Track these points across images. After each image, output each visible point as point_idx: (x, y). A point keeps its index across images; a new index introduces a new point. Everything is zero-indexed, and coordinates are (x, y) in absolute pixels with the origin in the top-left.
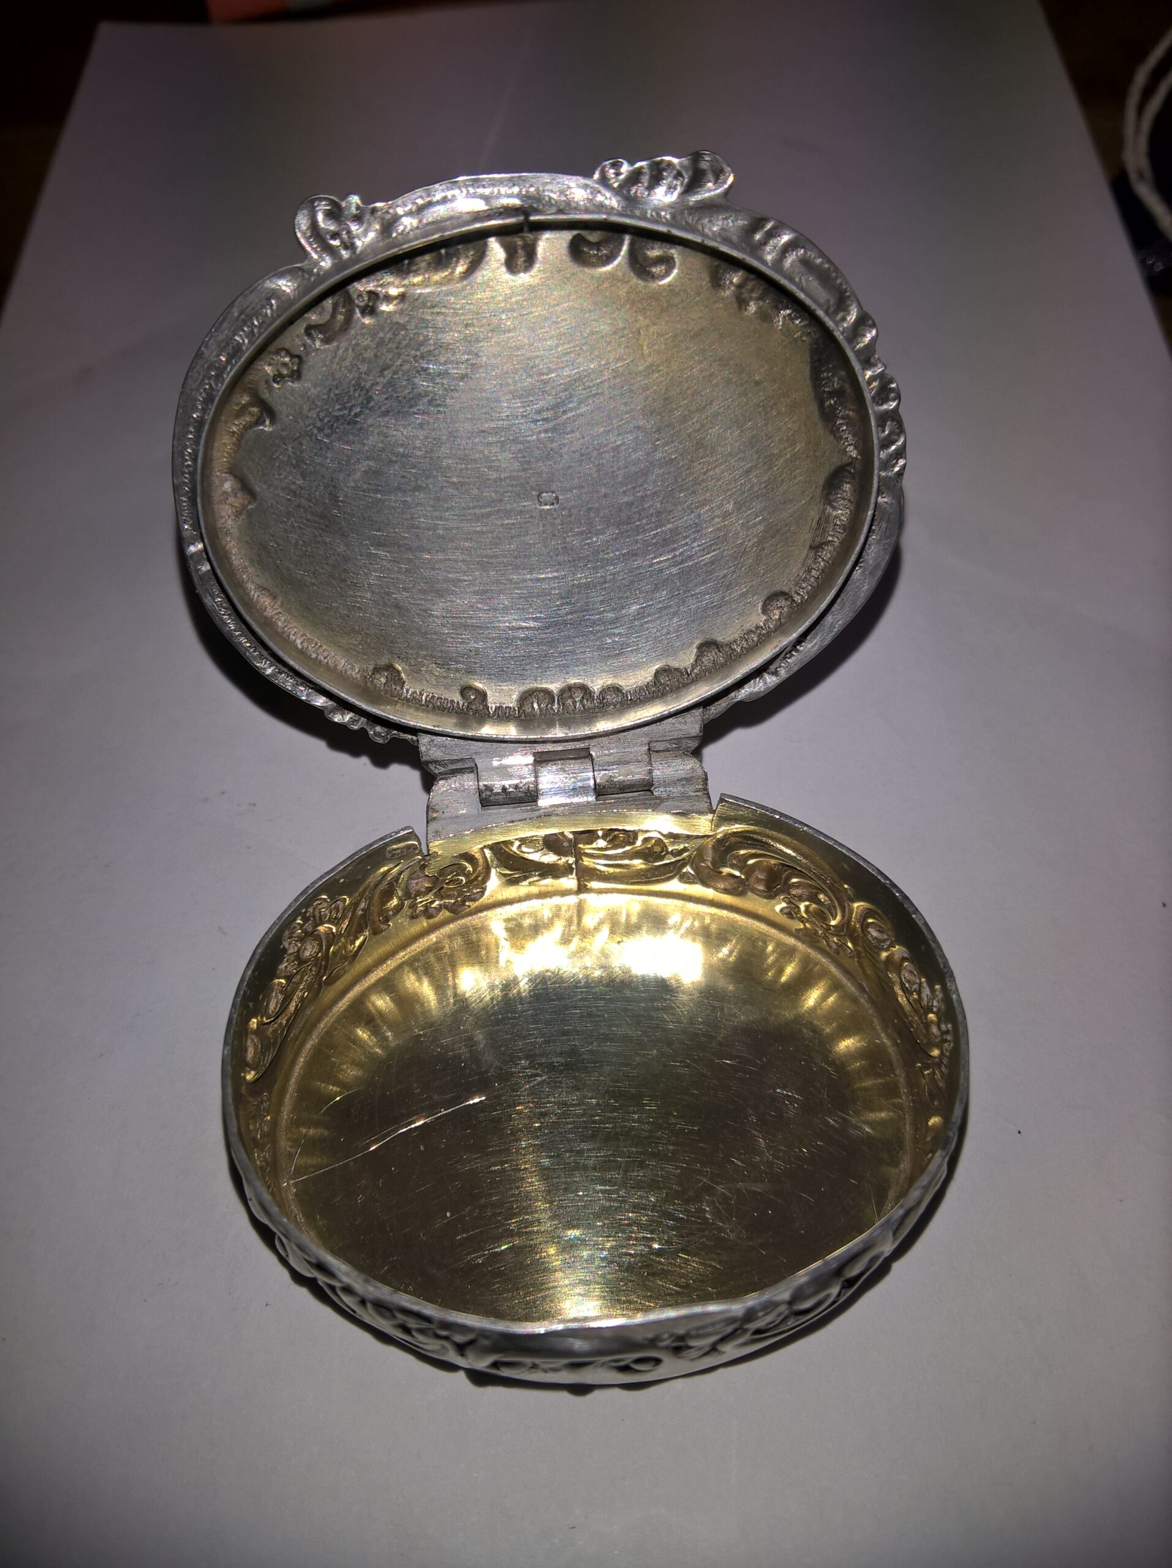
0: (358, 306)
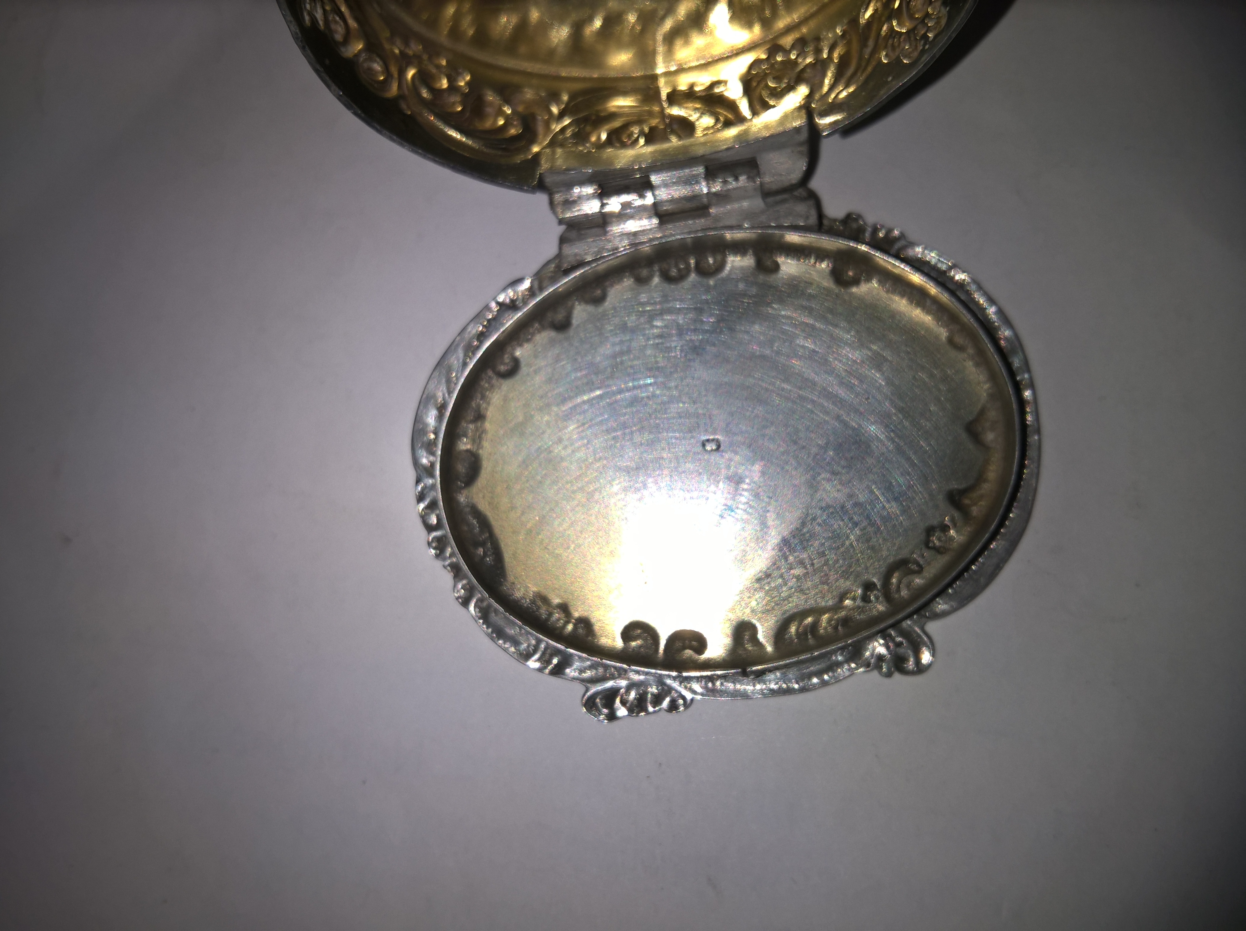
0: (878, 590)
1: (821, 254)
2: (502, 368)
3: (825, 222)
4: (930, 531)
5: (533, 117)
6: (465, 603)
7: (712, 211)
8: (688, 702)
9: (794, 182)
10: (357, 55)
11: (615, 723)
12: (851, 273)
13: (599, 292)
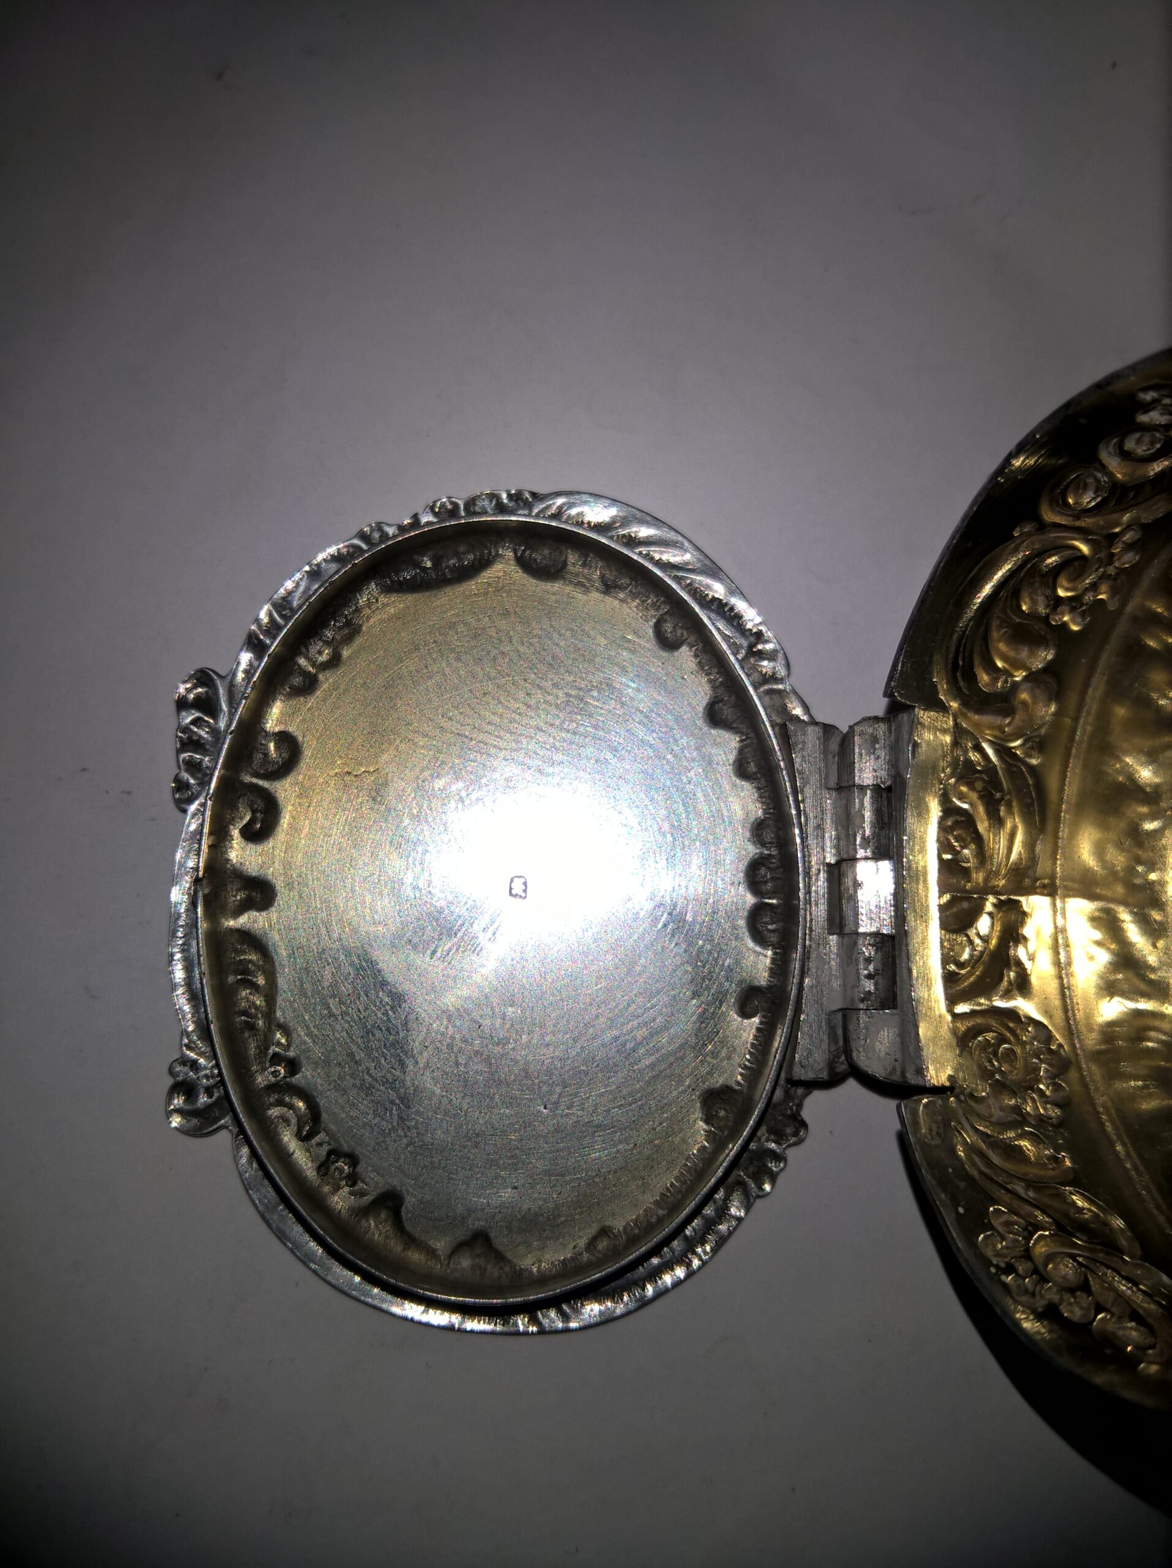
0: (286, 1077)
1: (754, 1074)
2: (668, 627)
3: (800, 1091)
4: (353, 1159)
5: (1010, 712)
6: (363, 536)
7: (833, 939)
8: (184, 806)
9: (854, 1054)
10: (1103, 468)
11: (173, 707)
12: (722, 1113)
13: (752, 768)
